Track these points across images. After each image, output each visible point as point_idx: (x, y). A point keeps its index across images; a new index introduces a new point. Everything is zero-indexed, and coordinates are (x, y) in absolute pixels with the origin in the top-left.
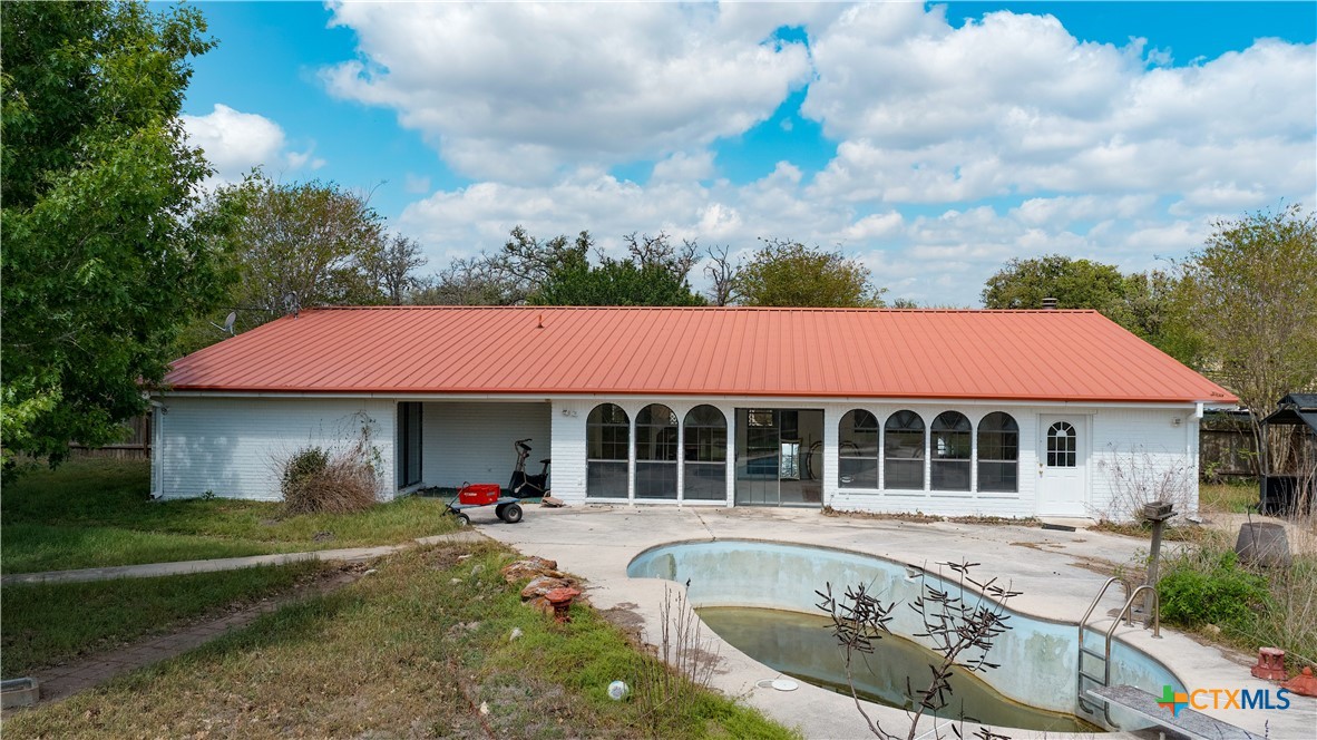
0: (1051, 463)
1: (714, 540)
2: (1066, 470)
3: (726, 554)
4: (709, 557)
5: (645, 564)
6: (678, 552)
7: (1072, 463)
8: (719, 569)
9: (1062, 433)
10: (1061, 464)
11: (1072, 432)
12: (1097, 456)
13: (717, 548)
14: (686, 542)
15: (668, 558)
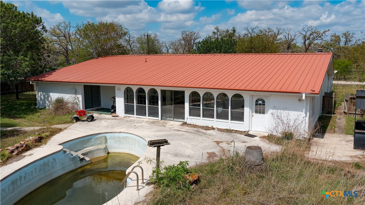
0: (256, 112)
1: (120, 132)
2: (261, 115)
3: (124, 137)
4: (119, 137)
5: (91, 139)
6: (108, 136)
7: (264, 113)
8: (122, 141)
9: (260, 102)
10: (260, 113)
11: (264, 102)
12: (271, 111)
13: (121, 135)
14: (111, 133)
15: (104, 137)
